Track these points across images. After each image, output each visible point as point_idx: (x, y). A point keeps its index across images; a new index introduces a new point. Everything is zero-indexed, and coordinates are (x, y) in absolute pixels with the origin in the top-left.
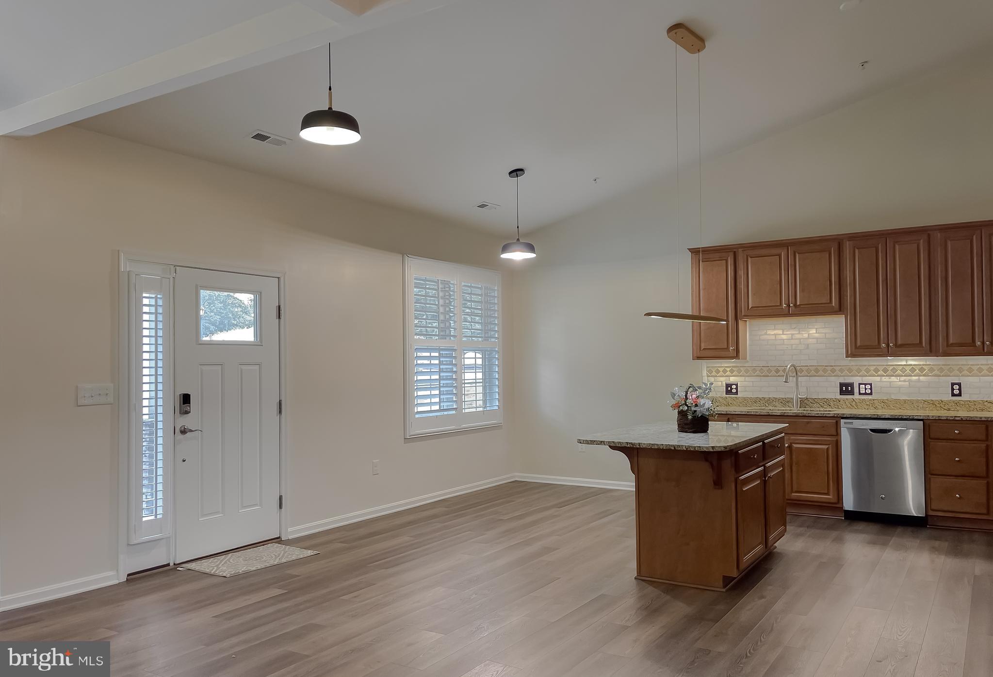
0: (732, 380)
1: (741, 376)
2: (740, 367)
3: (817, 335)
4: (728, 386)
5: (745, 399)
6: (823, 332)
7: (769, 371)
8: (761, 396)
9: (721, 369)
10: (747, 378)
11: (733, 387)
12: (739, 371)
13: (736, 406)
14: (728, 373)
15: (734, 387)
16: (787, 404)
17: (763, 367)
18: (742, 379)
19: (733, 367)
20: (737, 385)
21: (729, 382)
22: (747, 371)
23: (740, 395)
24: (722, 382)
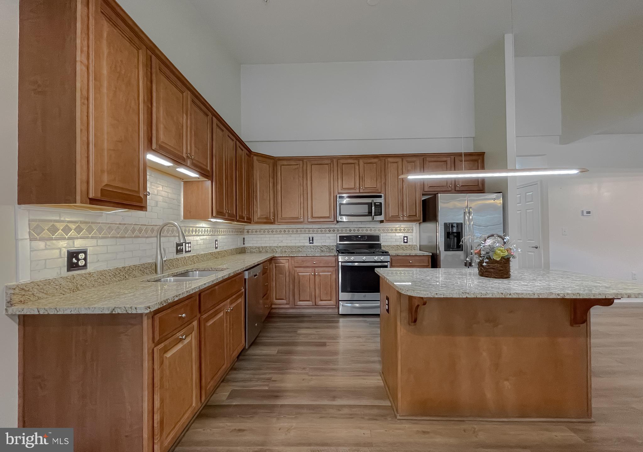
0: (78, 244)
1: (92, 238)
2: (92, 223)
3: (163, 193)
4: (73, 255)
5: (102, 273)
6: (167, 191)
7: (126, 230)
8: (120, 265)
9: (61, 226)
10: (100, 242)
11: (80, 257)
12: (90, 230)
13: (88, 287)
14: (72, 233)
15: (82, 256)
16: (145, 271)
17: (120, 224)
18: (94, 242)
19: (81, 222)
20: (85, 252)
21: (72, 249)
22: (100, 230)
23: (91, 268)
24: (60, 249)
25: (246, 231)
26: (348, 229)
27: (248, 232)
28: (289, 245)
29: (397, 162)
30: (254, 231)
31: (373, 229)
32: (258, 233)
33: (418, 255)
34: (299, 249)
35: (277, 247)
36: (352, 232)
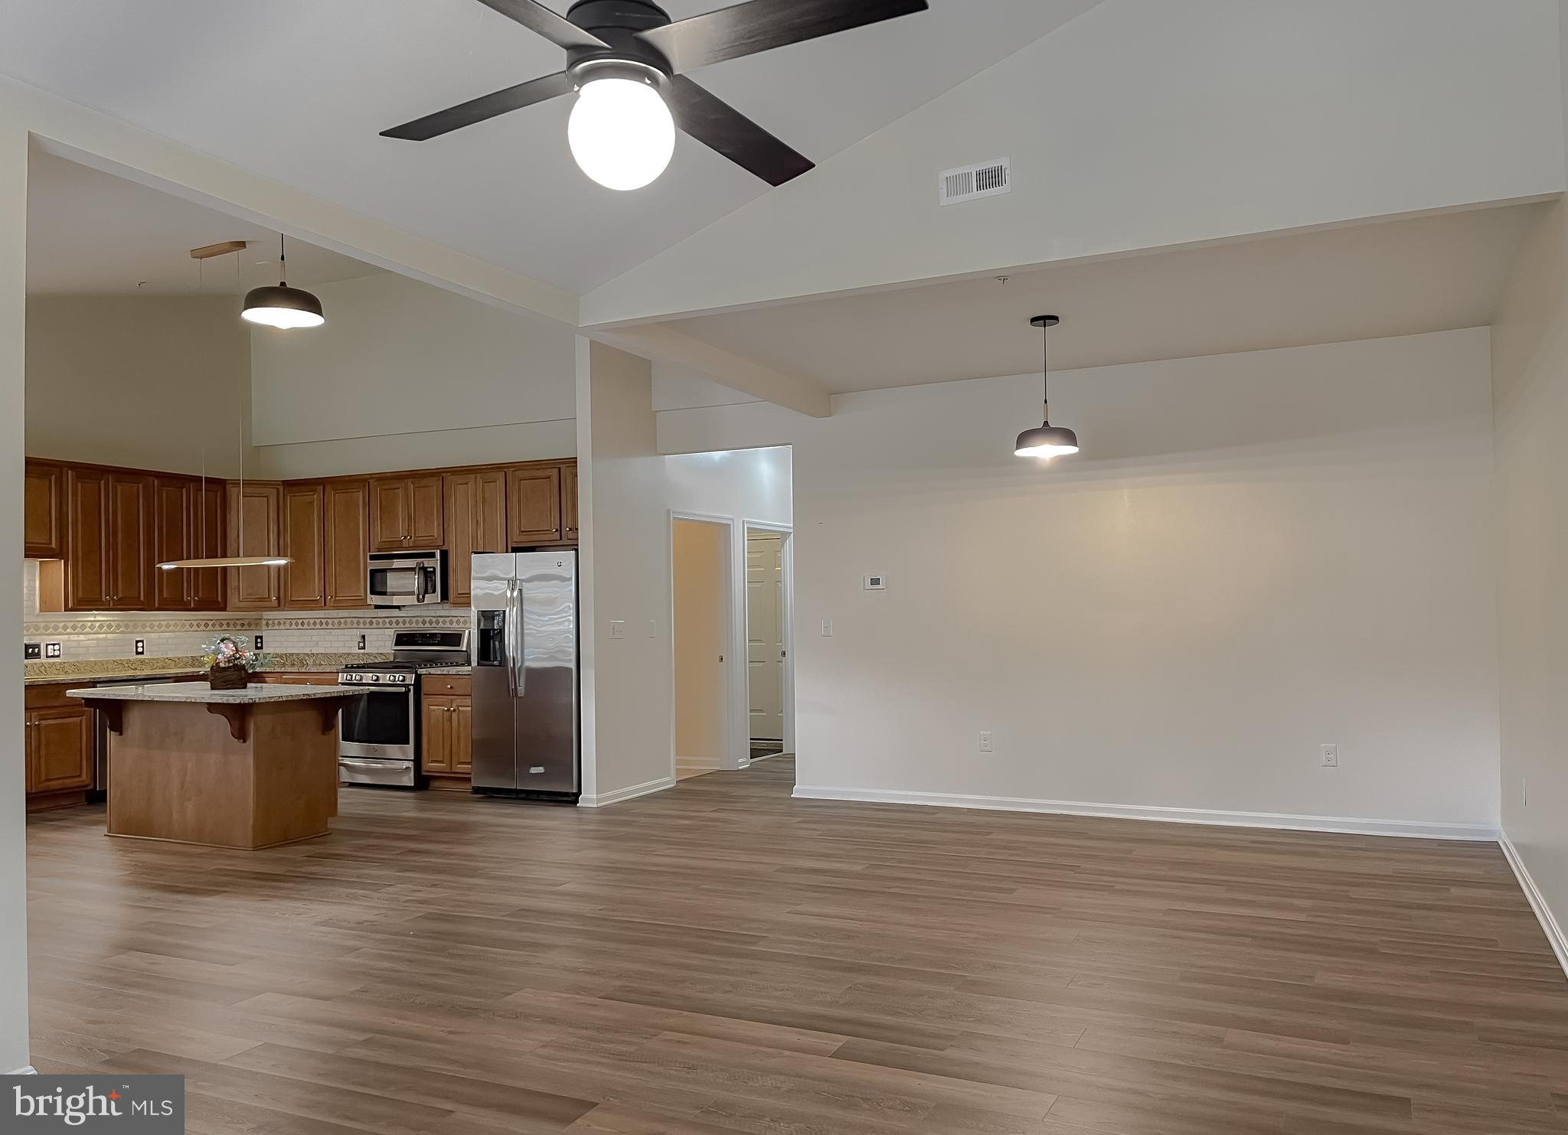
25: (264, 622)
26: (421, 620)
27: (267, 624)
28: (328, 651)
29: (467, 484)
30: (276, 622)
31: (462, 619)
32: (282, 627)
33: (461, 673)
34: (341, 659)
35: (307, 654)
36: (427, 625)
